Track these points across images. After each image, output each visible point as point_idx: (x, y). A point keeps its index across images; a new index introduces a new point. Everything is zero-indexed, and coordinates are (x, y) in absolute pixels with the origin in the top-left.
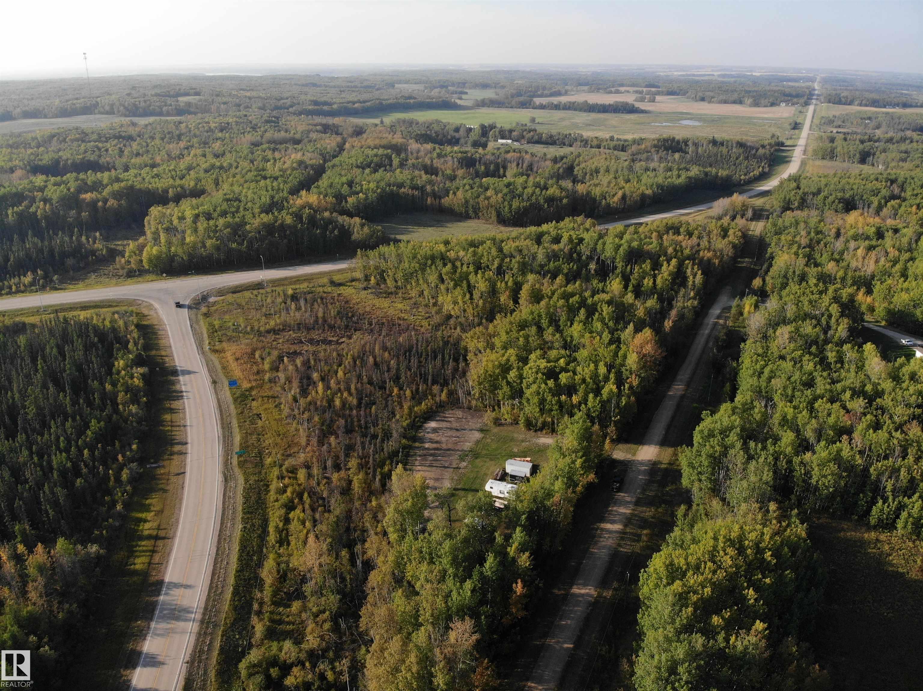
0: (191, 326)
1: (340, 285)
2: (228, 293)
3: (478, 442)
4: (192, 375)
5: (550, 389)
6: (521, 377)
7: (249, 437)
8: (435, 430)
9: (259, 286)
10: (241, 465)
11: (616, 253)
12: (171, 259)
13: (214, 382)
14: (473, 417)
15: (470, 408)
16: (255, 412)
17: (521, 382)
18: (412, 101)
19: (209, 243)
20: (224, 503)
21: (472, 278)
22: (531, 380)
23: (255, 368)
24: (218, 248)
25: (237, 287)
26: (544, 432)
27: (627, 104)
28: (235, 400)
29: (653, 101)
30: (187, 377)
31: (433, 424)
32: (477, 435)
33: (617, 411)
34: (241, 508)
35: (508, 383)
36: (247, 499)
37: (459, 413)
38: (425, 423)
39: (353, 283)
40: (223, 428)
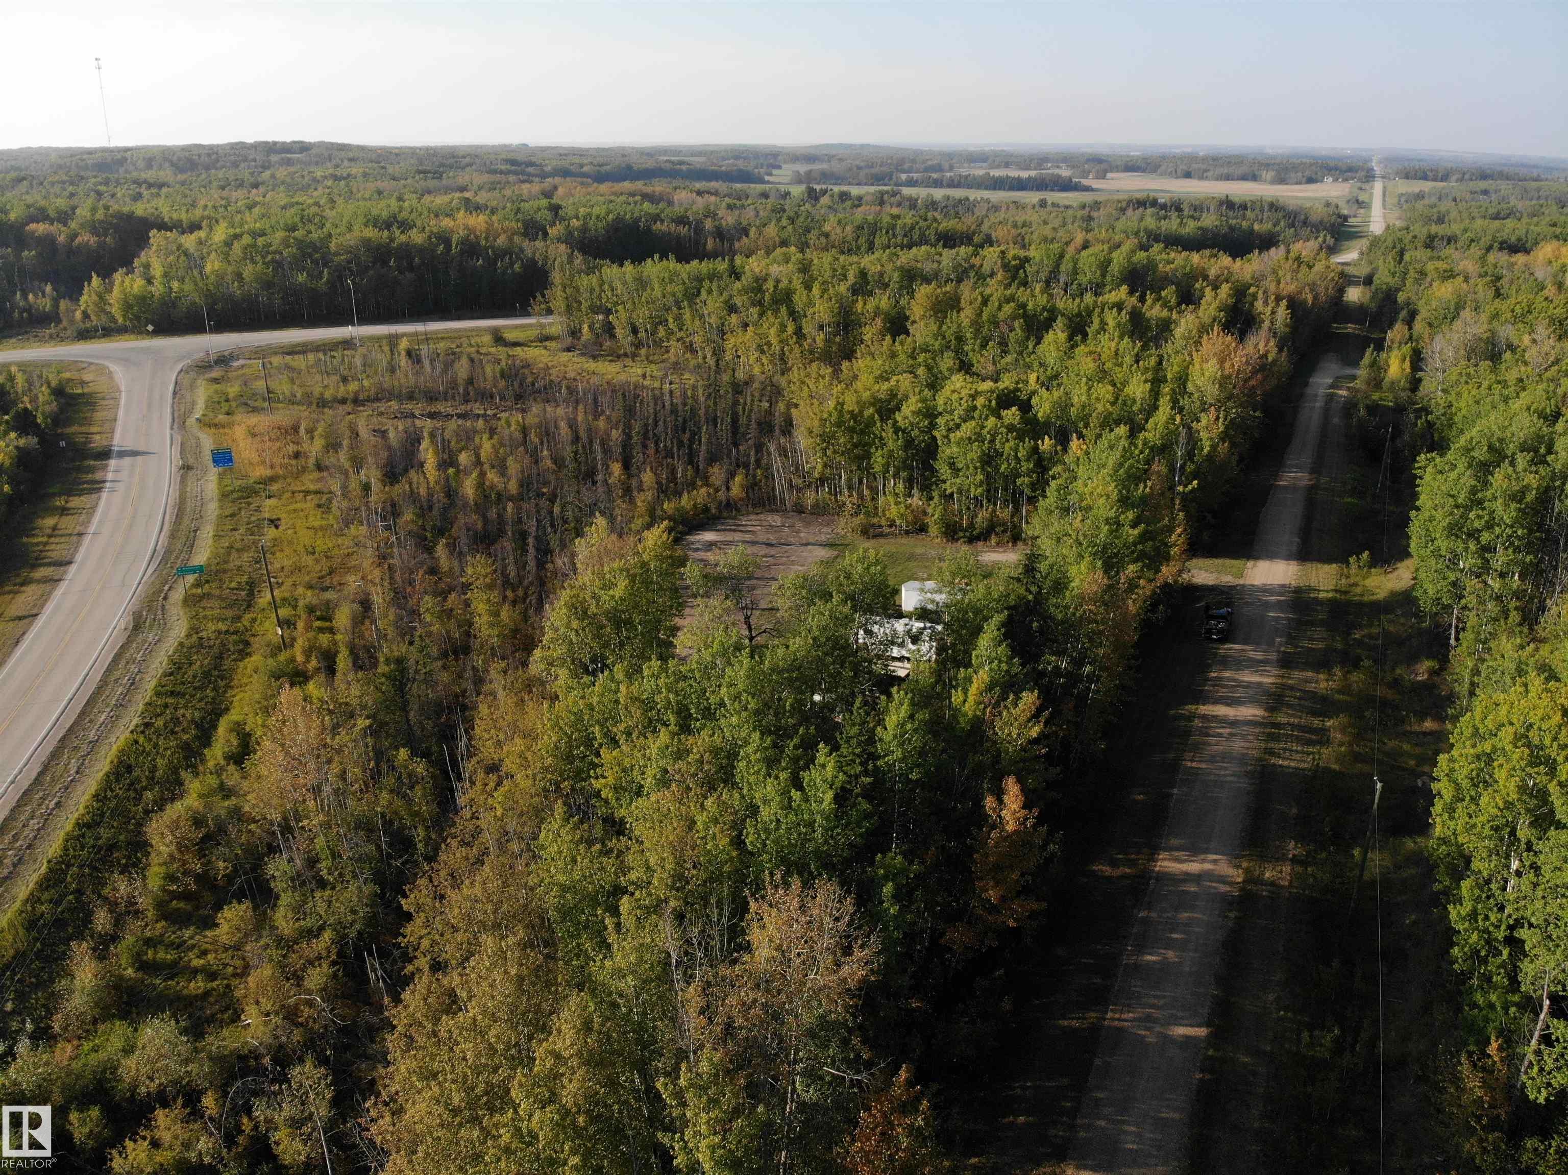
0: (175, 393)
1: (516, 344)
2: (276, 353)
4: (139, 459)
5: (1011, 428)
6: (931, 414)
7: (234, 554)
9: (344, 344)
10: (190, 601)
11: (1103, 276)
12: (169, 303)
13: (186, 468)
14: (808, 524)
15: (799, 509)
16: (267, 515)
17: (933, 426)
18: (684, 167)
19: (248, 271)
20: (109, 671)
21: (800, 298)
22: (959, 412)
23: (291, 448)
24: (268, 285)
25: (298, 345)
26: (994, 540)
27: (1059, 176)
28: (224, 496)
29: (1104, 177)
30: (127, 461)
31: (709, 536)
32: (823, 553)
34: (153, 683)
35: (897, 429)
36: (177, 667)
37: (775, 519)
38: (689, 533)
39: (547, 343)
40: (173, 536)
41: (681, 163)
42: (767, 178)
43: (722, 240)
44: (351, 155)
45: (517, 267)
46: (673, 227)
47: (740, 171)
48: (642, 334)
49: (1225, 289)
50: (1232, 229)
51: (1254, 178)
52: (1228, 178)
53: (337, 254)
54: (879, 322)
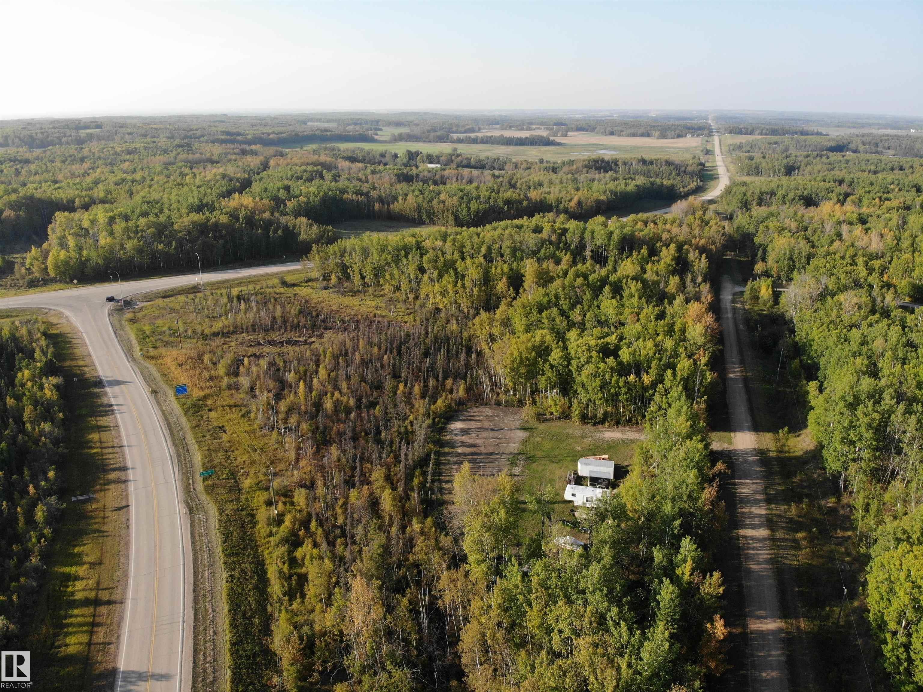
0: (115, 333)
1: (294, 285)
2: (157, 297)
3: (525, 442)
4: (123, 386)
5: (612, 368)
6: (568, 358)
7: (214, 454)
8: (465, 432)
9: (195, 289)
10: (210, 490)
11: (609, 240)
12: (83, 264)
13: (154, 392)
14: (506, 413)
15: (498, 404)
16: (215, 424)
17: (569, 364)
19: (129, 245)
20: (193, 543)
21: (459, 265)
22: (583, 359)
23: (206, 374)
24: (140, 251)
25: (167, 291)
26: (607, 424)
27: (542, 137)
28: (186, 411)
29: (566, 135)
30: (117, 389)
31: (458, 425)
32: (522, 435)
33: (703, 389)
34: (220, 549)
35: (552, 367)
36: (227, 536)
37: (487, 411)
38: (447, 423)
39: (310, 283)
40: (175, 445)
41: (326, 131)
42: (376, 137)
43: (383, 205)
44: (129, 130)
45: (280, 232)
46: (355, 196)
47: (360, 134)
48: (367, 280)
49: (673, 246)
50: (652, 184)
51: (648, 135)
52: (634, 135)
53: (180, 232)
54: (504, 279)
